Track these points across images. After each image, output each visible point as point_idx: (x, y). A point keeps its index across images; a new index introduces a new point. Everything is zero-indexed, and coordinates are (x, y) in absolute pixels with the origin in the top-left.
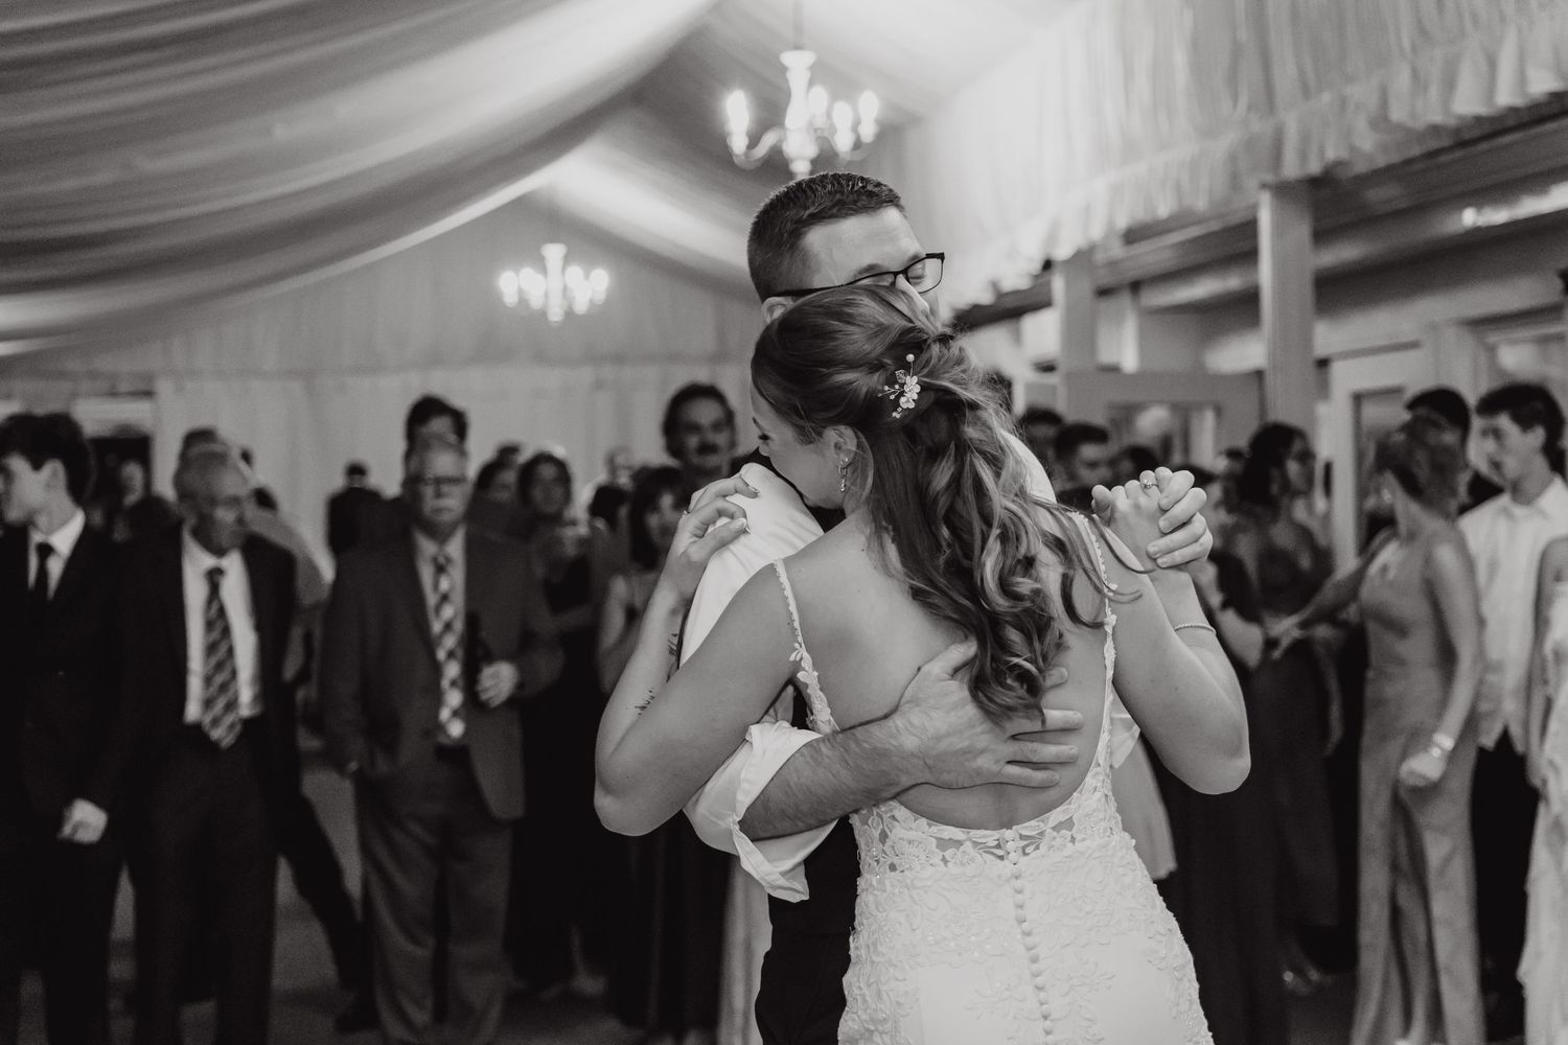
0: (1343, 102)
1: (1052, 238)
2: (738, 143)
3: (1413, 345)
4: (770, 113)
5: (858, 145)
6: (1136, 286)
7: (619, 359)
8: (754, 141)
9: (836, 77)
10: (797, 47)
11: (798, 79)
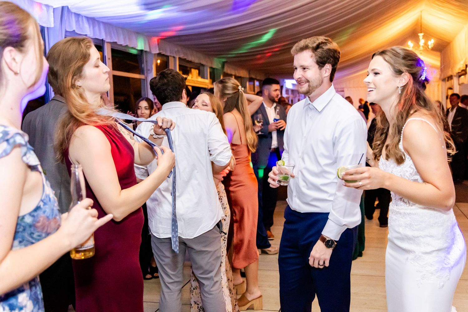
10: (421, 32)
11: (421, 38)
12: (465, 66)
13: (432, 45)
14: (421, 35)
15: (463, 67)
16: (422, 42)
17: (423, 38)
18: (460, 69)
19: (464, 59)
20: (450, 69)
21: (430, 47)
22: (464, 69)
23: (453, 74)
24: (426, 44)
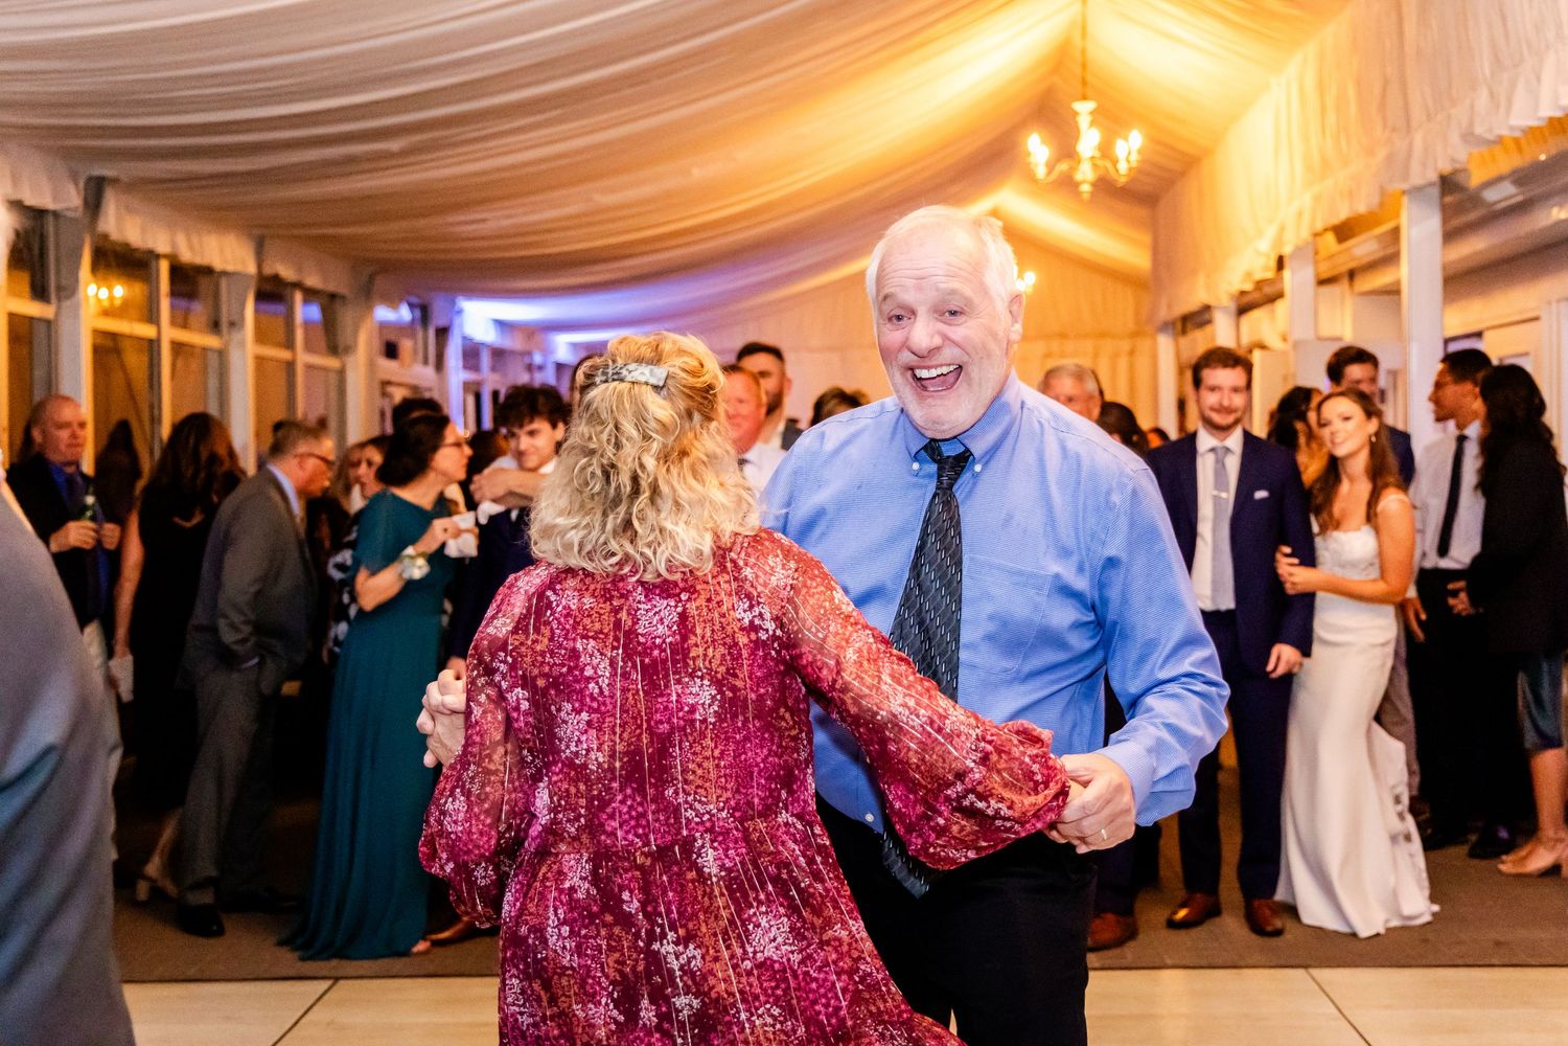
0: (1449, 117)
1: (1279, 240)
2: (1041, 172)
3: (1536, 319)
4: (1066, 150)
5: (1130, 169)
6: (1352, 275)
7: (1063, 336)
8: (1051, 167)
9: (1113, 119)
10: (1084, 98)
11: (1084, 121)
12: (1273, 263)
13: (1134, 157)
14: (1084, 109)
15: (1266, 269)
16: (1088, 141)
17: (1093, 123)
18: (1249, 275)
19: (1270, 233)
20: (1201, 280)
21: (1123, 167)
22: (1270, 275)
23: (1212, 302)
24: (1106, 149)
